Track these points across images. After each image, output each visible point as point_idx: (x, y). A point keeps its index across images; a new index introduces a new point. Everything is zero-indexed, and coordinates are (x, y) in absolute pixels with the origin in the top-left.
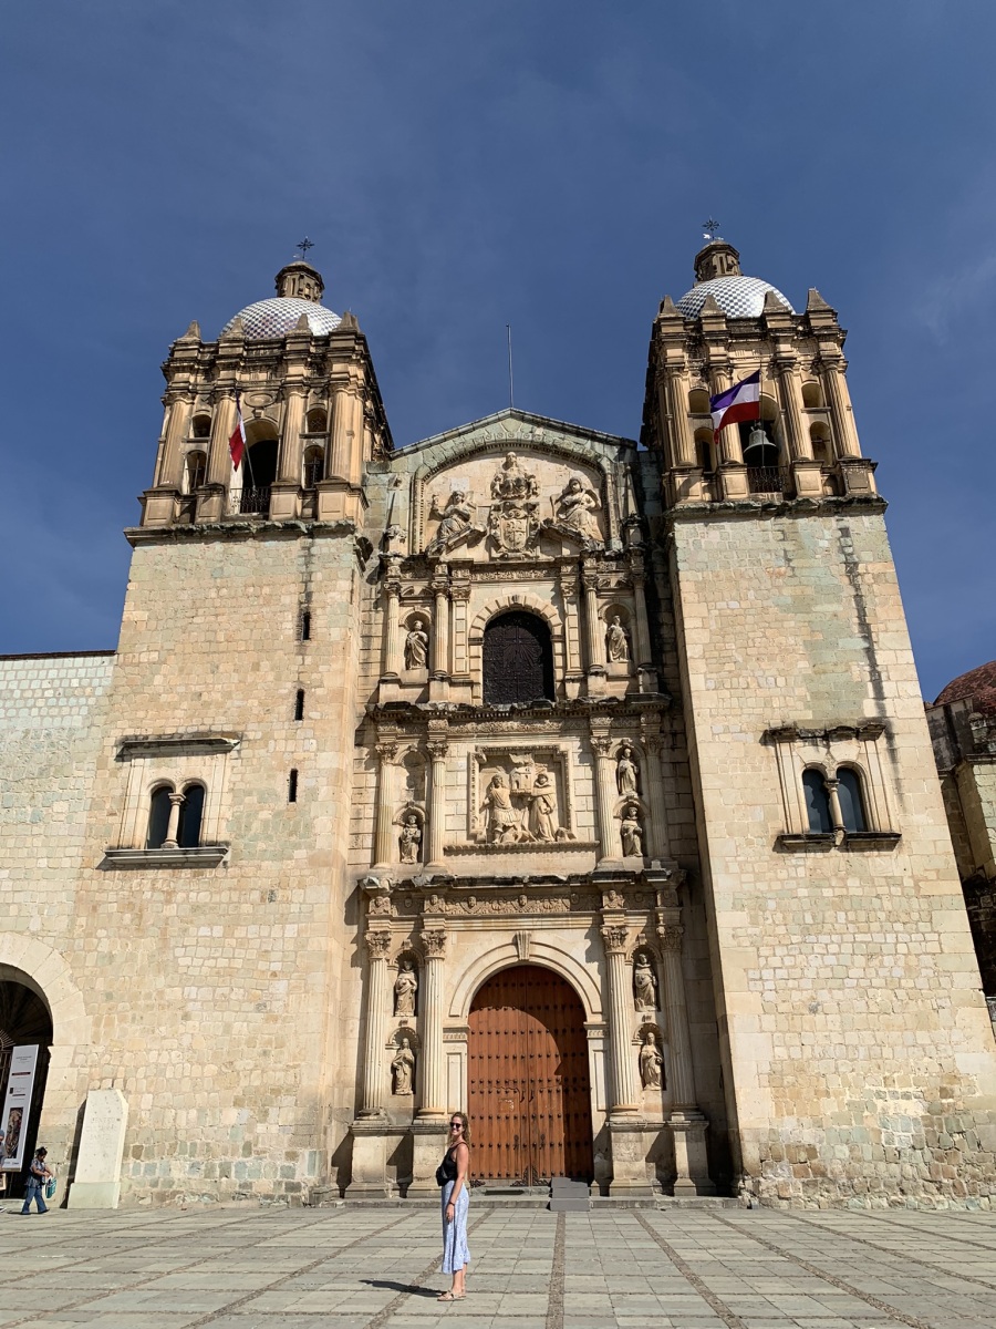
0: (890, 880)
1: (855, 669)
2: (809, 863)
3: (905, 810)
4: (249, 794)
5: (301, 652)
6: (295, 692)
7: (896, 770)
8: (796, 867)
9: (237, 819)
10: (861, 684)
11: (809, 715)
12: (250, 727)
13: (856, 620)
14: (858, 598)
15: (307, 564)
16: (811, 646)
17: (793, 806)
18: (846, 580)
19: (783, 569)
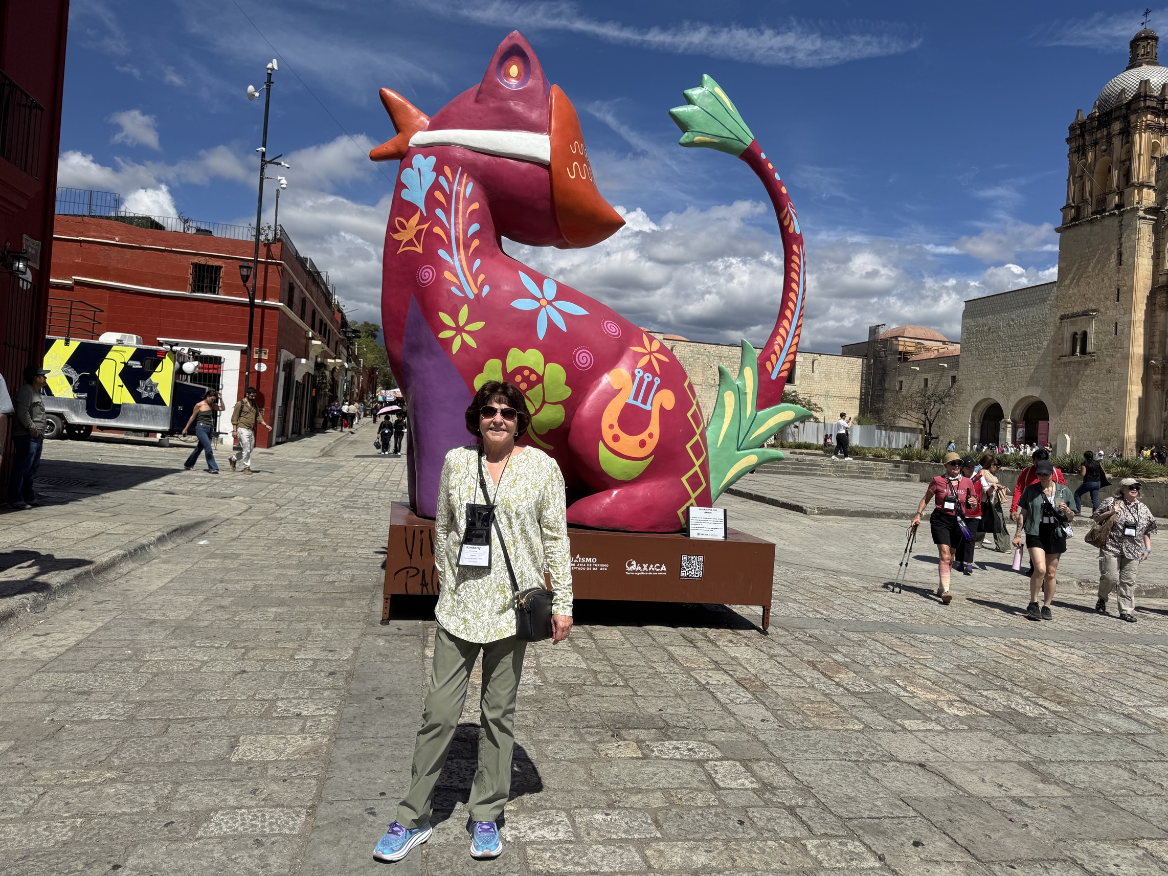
4: (1101, 333)
5: (1118, 272)
6: (1116, 289)
9: (1097, 343)
12: (1100, 306)
15: (1121, 229)
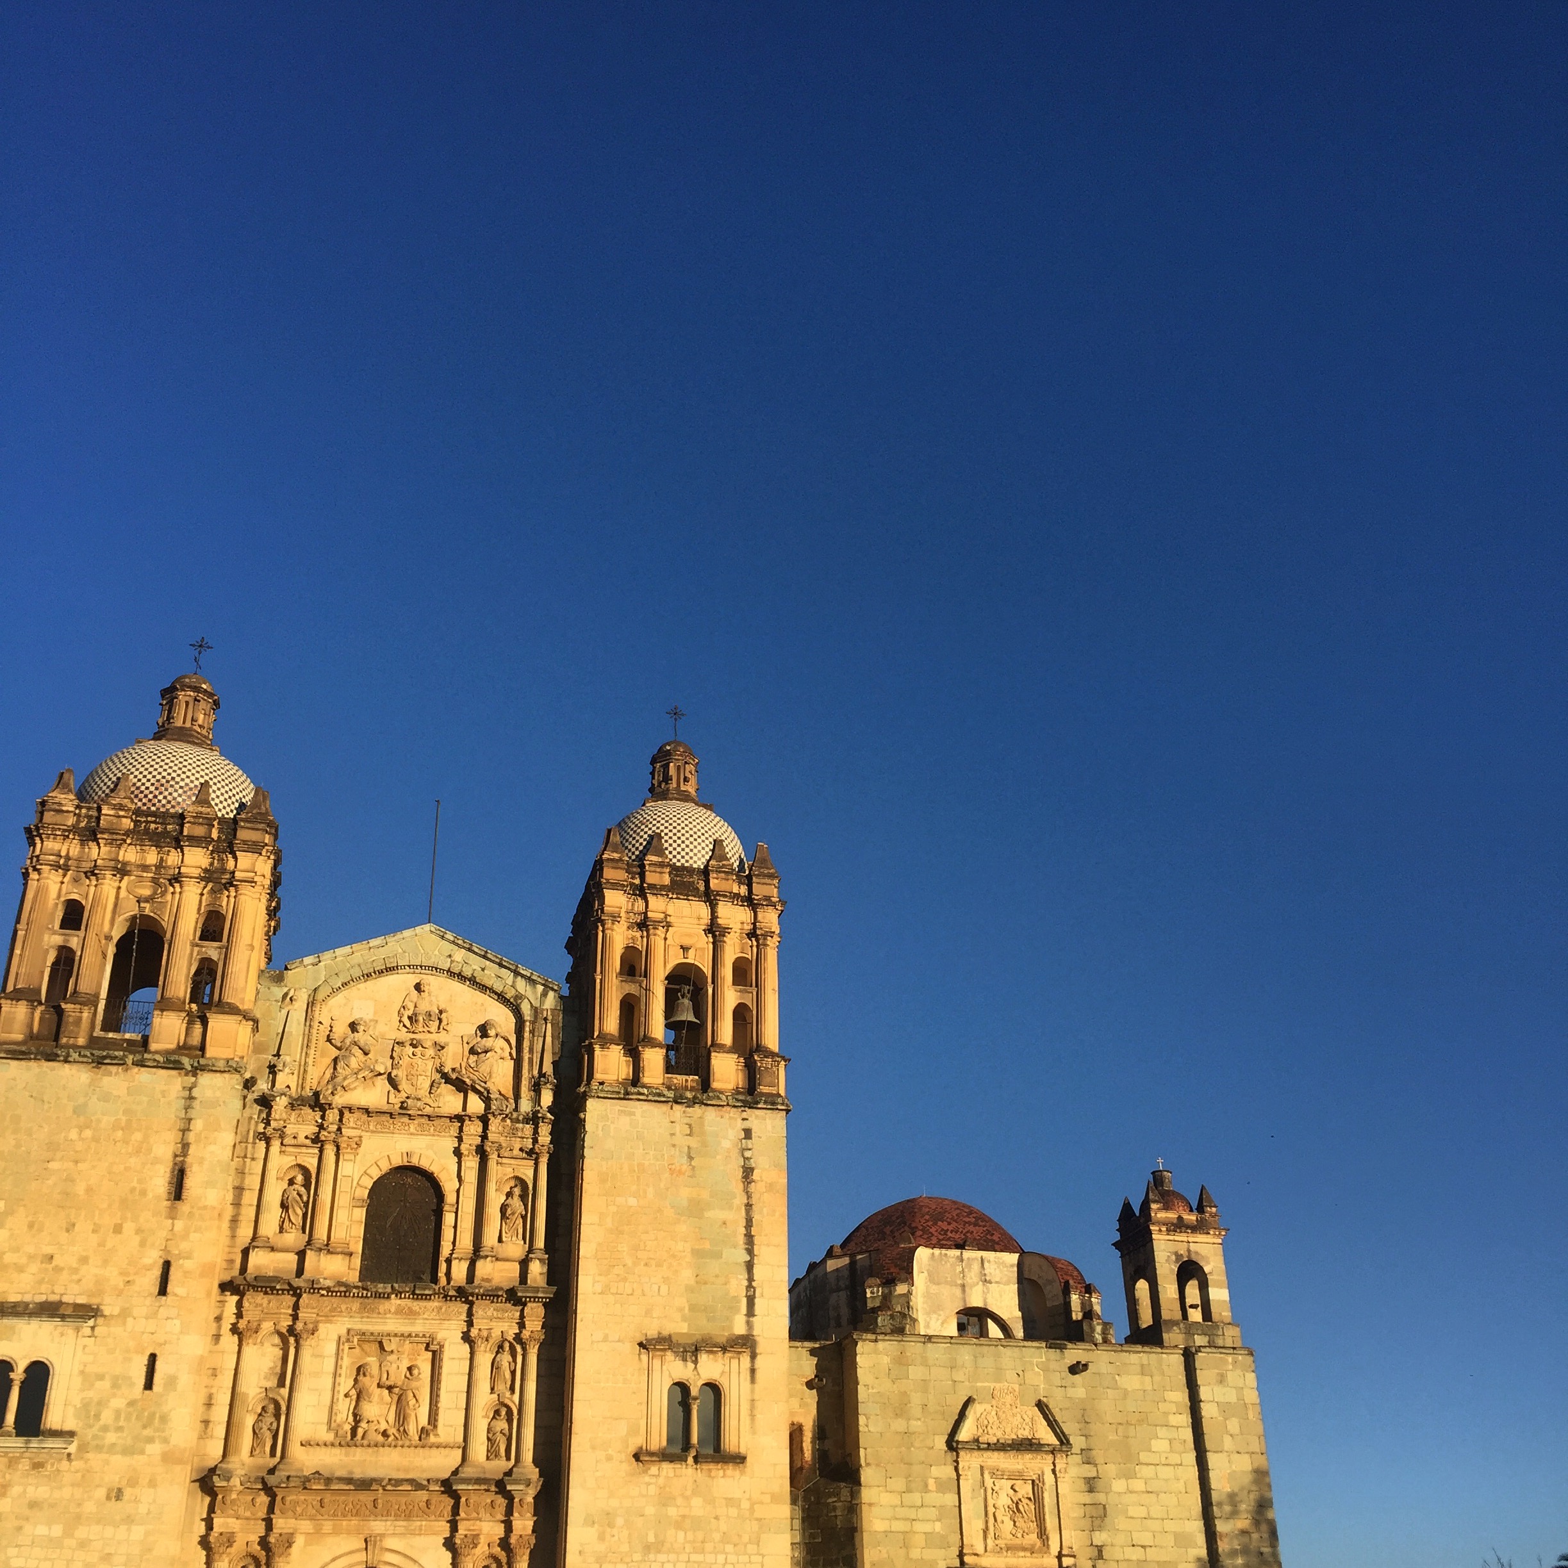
0: (730, 1502)
1: (734, 1283)
2: (661, 1481)
3: (753, 1431)
4: (101, 1377)
5: (172, 1215)
6: (162, 1261)
7: (753, 1391)
8: (648, 1484)
9: (86, 1405)
10: (736, 1299)
11: (683, 1328)
12: (107, 1300)
13: (743, 1231)
14: (749, 1206)
15: (187, 1108)
16: (697, 1253)
17: (655, 1421)
18: (741, 1186)
19: (685, 1167)
